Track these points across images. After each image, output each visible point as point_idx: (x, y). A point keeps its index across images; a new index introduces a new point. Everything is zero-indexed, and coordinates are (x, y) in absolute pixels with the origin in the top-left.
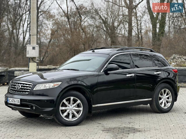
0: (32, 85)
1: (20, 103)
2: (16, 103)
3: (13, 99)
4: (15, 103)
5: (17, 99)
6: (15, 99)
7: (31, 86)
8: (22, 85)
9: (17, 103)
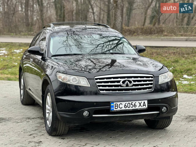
0: (152, 77)
1: (147, 107)
2: (137, 108)
3: (130, 102)
4: (134, 108)
5: (140, 102)
6: (134, 102)
7: (150, 79)
8: (133, 79)
9: (140, 107)
